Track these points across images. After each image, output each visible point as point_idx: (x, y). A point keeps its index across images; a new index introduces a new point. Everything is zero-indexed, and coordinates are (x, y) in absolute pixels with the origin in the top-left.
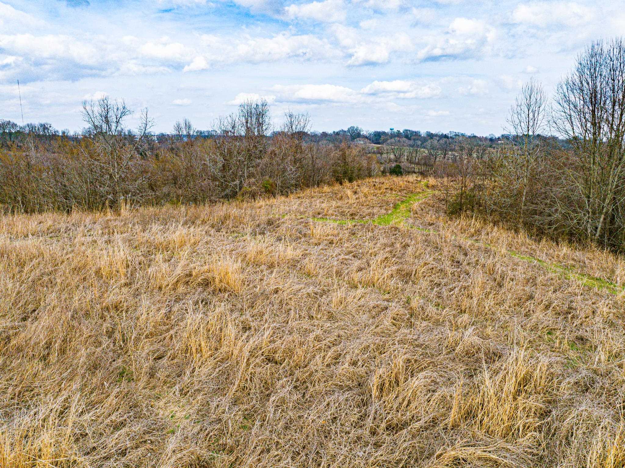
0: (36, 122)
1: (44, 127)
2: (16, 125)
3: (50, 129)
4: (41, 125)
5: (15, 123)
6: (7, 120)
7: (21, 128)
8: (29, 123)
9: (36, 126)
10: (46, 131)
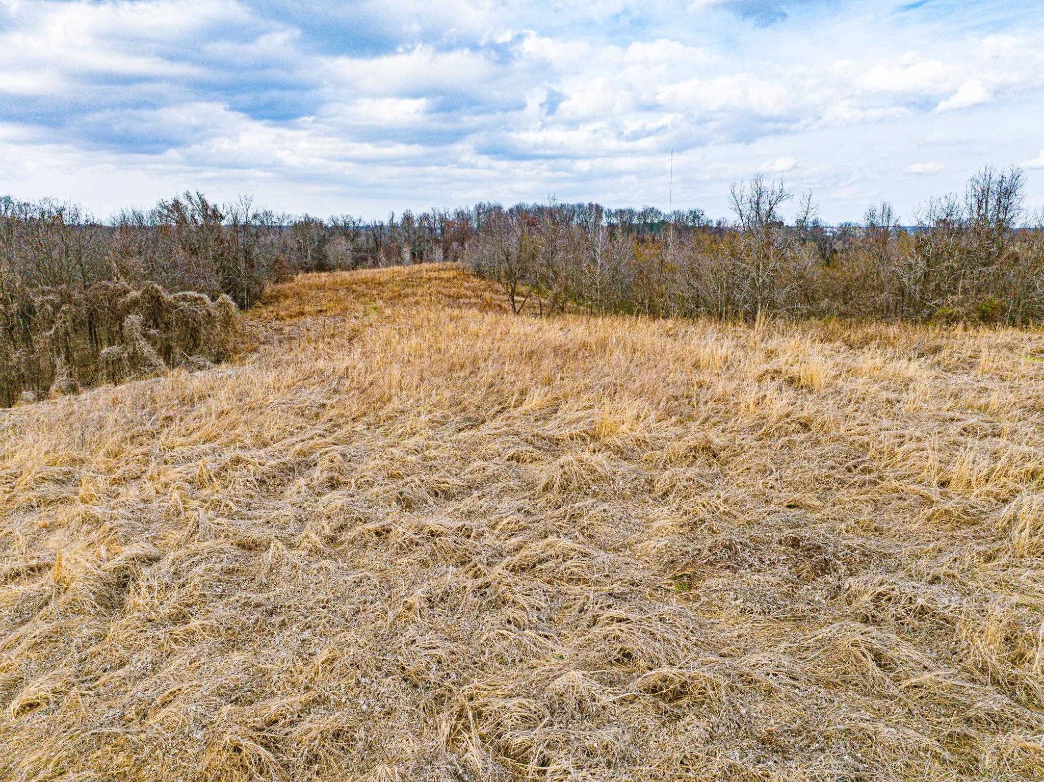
0: (685, 208)
1: (695, 215)
2: (660, 213)
3: (702, 217)
4: (691, 212)
5: (660, 210)
6: (651, 206)
7: (666, 217)
8: (676, 210)
9: (685, 213)
10: (696, 221)
